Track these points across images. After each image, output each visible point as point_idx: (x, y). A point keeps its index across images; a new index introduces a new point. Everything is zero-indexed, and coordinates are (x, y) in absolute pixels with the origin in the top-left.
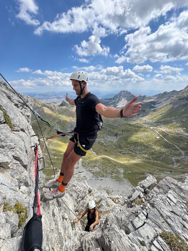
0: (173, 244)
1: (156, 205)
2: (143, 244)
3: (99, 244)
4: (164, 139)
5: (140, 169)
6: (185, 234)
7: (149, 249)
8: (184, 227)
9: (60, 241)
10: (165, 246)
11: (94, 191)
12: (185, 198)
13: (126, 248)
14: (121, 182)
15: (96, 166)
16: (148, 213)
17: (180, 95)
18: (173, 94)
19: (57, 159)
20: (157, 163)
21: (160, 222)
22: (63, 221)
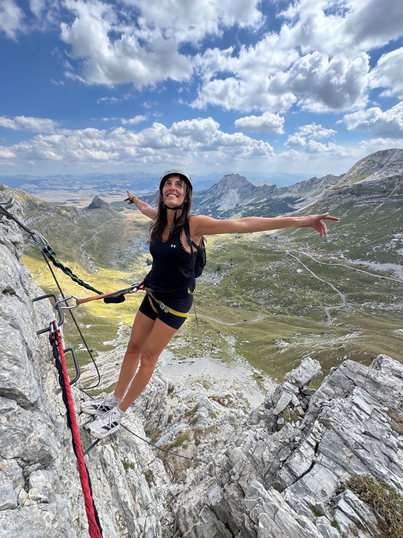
0: (376, 502)
1: (333, 422)
2: (319, 511)
3: (217, 517)
4: (311, 272)
5: (268, 334)
6: (395, 476)
7: (332, 520)
8: (391, 460)
9: (126, 520)
10: (362, 507)
11: (179, 387)
12: (386, 401)
13: (291, 531)
14: (231, 363)
15: (180, 336)
16: (319, 441)
17: (340, 184)
18: (327, 183)
19: (92, 329)
20: (297, 320)
21: (344, 457)
22: (127, 472)
